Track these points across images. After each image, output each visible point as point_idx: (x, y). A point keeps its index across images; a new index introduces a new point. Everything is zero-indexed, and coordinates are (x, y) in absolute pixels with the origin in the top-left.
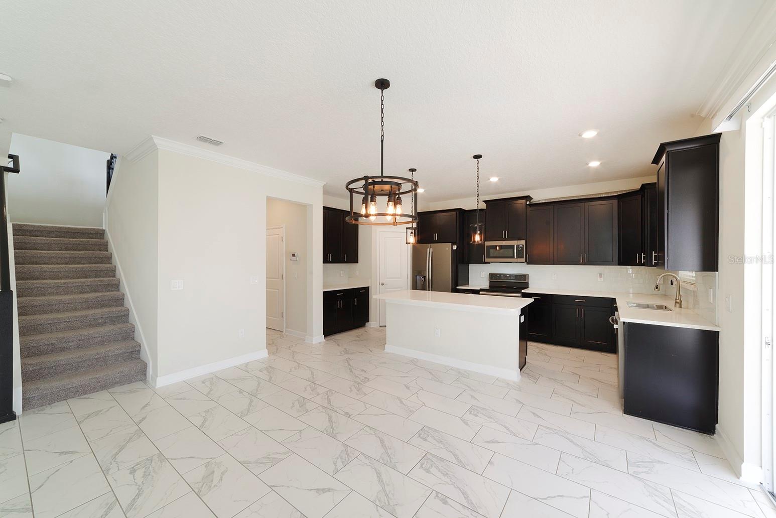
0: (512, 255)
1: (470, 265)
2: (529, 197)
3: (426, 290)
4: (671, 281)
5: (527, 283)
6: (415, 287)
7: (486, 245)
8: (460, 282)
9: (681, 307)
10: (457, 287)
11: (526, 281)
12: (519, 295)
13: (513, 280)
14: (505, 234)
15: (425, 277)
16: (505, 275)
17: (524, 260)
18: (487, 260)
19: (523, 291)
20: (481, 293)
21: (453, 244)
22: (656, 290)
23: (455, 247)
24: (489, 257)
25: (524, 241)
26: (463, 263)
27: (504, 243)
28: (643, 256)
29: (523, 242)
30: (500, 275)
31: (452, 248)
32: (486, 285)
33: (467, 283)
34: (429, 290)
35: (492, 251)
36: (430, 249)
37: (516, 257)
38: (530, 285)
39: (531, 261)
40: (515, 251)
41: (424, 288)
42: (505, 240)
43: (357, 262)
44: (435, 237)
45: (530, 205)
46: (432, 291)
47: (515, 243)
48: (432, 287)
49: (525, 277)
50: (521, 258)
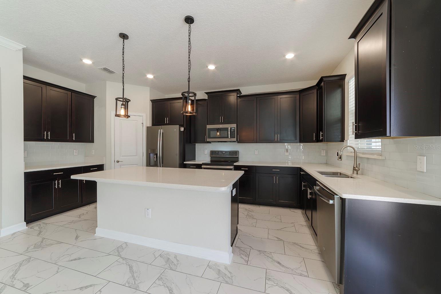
0: (226, 136)
1: (196, 144)
2: (238, 90)
3: (158, 167)
4: (338, 153)
5: (238, 158)
6: (149, 164)
7: (207, 128)
8: (186, 158)
9: (358, 174)
10: (184, 163)
11: (237, 156)
12: (232, 167)
13: (228, 155)
14: (221, 119)
15: (157, 155)
16: (222, 152)
17: (235, 139)
18: (208, 140)
19: (235, 164)
20: (203, 166)
21: (181, 126)
22: (340, 160)
23: (182, 129)
24: (210, 137)
25: (236, 124)
26: (190, 143)
27: (221, 126)
28: (321, 133)
29: (235, 126)
30: (218, 151)
31: (180, 129)
32: (208, 160)
33: (194, 159)
34: (160, 167)
35: (212, 132)
36: (161, 130)
37: (229, 137)
38: (240, 159)
39: (240, 141)
40: (229, 133)
41: (156, 165)
42: (222, 123)
43: (92, 141)
44: (167, 120)
45: (240, 97)
46: (162, 167)
47: (229, 126)
48: (162, 163)
49: (236, 153)
50: (234, 138)
